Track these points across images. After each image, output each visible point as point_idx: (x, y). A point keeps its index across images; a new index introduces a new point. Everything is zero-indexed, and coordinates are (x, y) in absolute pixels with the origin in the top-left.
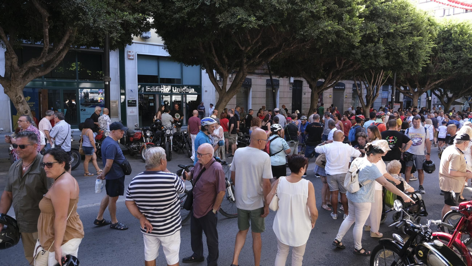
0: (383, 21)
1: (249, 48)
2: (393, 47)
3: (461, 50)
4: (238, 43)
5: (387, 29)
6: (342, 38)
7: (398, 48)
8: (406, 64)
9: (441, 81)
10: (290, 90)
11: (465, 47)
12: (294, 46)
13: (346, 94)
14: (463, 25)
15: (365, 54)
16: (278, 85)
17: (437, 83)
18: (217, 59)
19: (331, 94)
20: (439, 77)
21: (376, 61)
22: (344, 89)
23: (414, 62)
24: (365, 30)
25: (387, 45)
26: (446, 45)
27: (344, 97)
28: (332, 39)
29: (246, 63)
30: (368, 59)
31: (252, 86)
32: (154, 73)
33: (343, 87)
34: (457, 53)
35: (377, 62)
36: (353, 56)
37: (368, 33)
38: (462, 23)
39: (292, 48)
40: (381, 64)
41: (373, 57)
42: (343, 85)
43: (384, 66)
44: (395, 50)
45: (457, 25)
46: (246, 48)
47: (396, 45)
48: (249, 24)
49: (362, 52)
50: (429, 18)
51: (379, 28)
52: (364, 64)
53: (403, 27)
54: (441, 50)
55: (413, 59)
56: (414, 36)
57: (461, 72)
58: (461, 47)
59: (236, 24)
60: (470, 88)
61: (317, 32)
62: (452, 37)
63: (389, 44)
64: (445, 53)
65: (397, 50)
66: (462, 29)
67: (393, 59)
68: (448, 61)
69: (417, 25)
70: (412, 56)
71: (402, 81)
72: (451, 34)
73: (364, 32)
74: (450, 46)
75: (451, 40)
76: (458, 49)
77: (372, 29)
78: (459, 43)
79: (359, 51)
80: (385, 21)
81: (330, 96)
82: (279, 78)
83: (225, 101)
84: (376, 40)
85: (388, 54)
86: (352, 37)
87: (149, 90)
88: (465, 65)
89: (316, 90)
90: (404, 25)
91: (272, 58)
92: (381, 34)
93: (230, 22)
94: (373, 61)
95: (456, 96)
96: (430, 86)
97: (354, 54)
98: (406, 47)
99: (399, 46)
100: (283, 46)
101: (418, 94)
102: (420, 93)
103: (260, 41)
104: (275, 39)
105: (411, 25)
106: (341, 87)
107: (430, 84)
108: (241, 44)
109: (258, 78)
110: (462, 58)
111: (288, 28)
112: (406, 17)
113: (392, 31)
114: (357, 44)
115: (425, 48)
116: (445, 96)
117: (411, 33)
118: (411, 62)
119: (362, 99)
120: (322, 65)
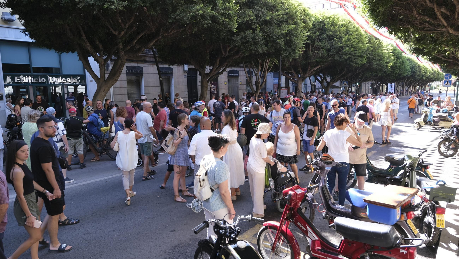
0: (260, 9)
1: (123, 33)
2: (271, 34)
3: (333, 39)
4: (110, 27)
5: (264, 17)
6: (218, 24)
7: (275, 36)
8: (284, 51)
9: (319, 67)
10: (185, 78)
11: (336, 36)
12: (173, 32)
13: (241, 81)
14: (334, 16)
15: (245, 41)
16: (172, 73)
17: (316, 69)
18: (88, 44)
19: (226, 81)
20: (317, 64)
21: (255, 47)
22: (238, 77)
23: (291, 49)
24: (243, 17)
25: (265, 32)
26: (321, 34)
27: (239, 84)
28: (207, 24)
29: (123, 49)
30: (248, 45)
31: (144, 75)
32: (25, 61)
33: (237, 75)
34: (330, 42)
35: (257, 48)
36: (233, 42)
37: (245, 19)
38: (333, 16)
39: (171, 33)
40: (260, 50)
41: (252, 44)
42: (237, 72)
43: (264, 53)
44: (272, 37)
45: (329, 17)
46: (120, 32)
47: (273, 33)
48: (111, 5)
49: (242, 38)
50: (304, 9)
51: (256, 15)
52: (245, 51)
53: (278, 15)
54: (317, 39)
55: (290, 47)
56: (289, 24)
57: (334, 60)
58: (333, 36)
59: (97, 4)
60: (344, 73)
61: (189, 16)
62: (325, 27)
63: (267, 31)
64: (321, 42)
65: (274, 37)
66: (333, 20)
67: (272, 45)
68: (323, 49)
69: (291, 14)
70: (289, 43)
71: (287, 68)
72: (325, 25)
73: (242, 19)
74: (324, 36)
75: (325, 30)
76: (330, 38)
77: (249, 16)
78: (331, 33)
79: (239, 38)
80: (262, 9)
81: (226, 84)
82: (170, 65)
83: (104, 91)
84: (254, 27)
85: (267, 41)
86: (228, 23)
87: (19, 82)
88: (337, 52)
89: (205, 77)
90: (279, 13)
91: (152, 44)
92: (259, 21)
93: (89, 2)
94: (253, 48)
95: (334, 80)
96: (311, 72)
97: (234, 41)
98: (282, 34)
99: (276, 34)
100: (161, 32)
101: (301, 80)
102: (304, 79)
103: (135, 26)
104: (150, 24)
105: (287, 14)
106: (235, 75)
107: (311, 70)
108: (113, 28)
109: (149, 66)
110: (334, 47)
111: (159, 12)
112: (281, 6)
113: (268, 18)
114: (235, 31)
115: (300, 36)
116: (325, 81)
117: (287, 22)
118: (288, 49)
119: (252, 86)
120: (208, 52)
